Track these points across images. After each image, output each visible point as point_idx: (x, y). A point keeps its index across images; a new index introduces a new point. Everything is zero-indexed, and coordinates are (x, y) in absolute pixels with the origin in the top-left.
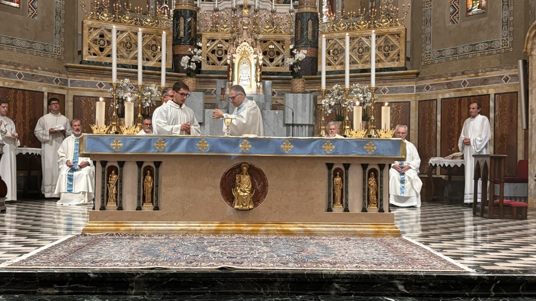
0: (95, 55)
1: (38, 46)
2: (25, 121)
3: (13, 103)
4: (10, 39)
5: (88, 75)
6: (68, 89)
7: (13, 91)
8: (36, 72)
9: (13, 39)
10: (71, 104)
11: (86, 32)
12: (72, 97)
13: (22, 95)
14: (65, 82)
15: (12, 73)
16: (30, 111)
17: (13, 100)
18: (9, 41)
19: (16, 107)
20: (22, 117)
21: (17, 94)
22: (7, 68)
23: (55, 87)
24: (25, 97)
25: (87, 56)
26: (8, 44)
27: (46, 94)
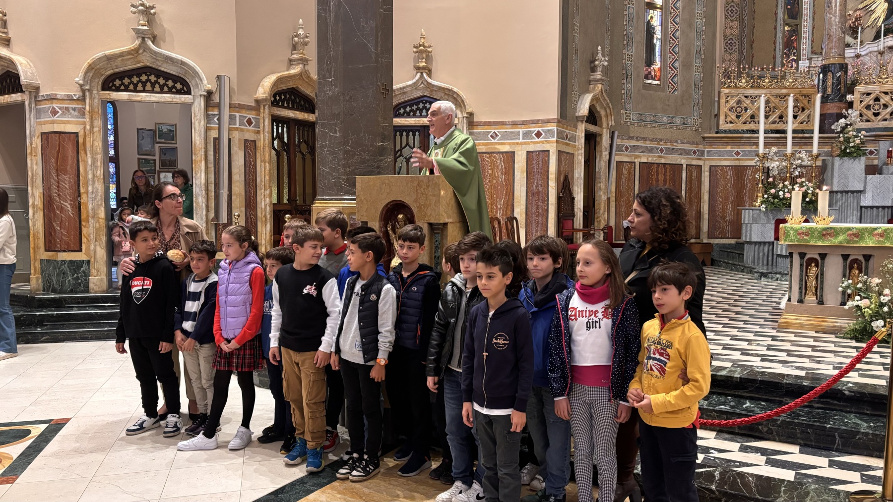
0: (731, 122)
1: (678, 120)
3: (655, 176)
4: (654, 116)
5: (725, 144)
6: (705, 160)
7: (656, 166)
9: (656, 116)
10: (707, 174)
11: (723, 101)
12: (709, 167)
13: (663, 169)
14: (702, 153)
15: (655, 149)
17: (656, 172)
18: (653, 119)
21: (659, 168)
22: (651, 144)
23: (693, 159)
24: (666, 170)
25: (723, 125)
27: (684, 166)
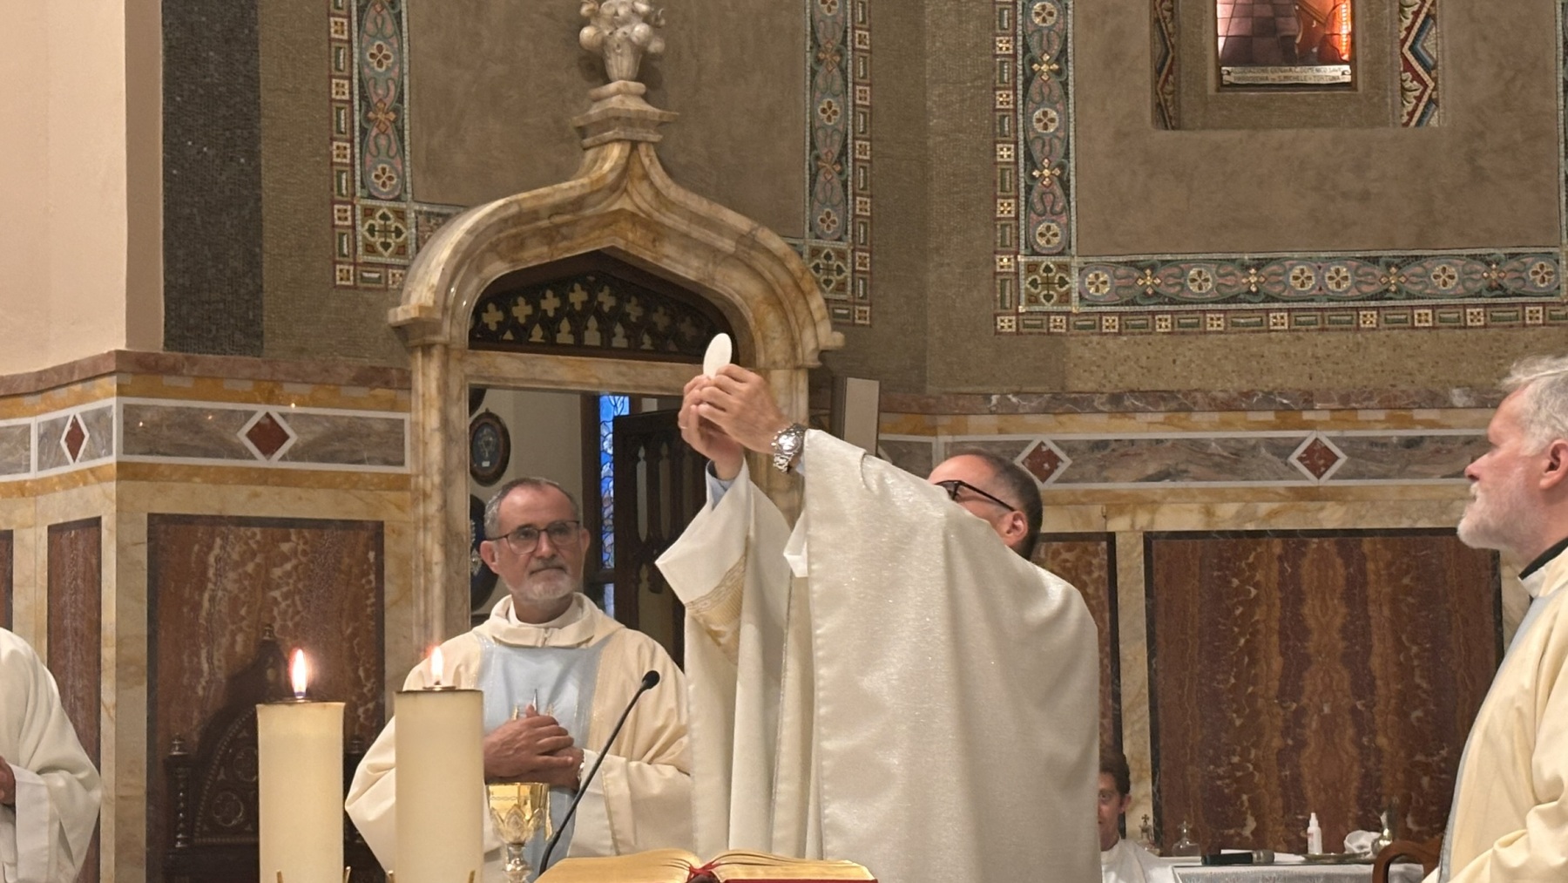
1: (1446, 275)
2: (1370, 707)
3: (1277, 613)
4: (1245, 268)
7: (1277, 547)
8: (1432, 424)
13: (1339, 561)
15: (1263, 451)
16: (1399, 646)
17: (1277, 594)
18: (1239, 282)
19: (1307, 632)
20: (1346, 685)
21: (1306, 564)
24: (1363, 572)
26: (1234, 299)
